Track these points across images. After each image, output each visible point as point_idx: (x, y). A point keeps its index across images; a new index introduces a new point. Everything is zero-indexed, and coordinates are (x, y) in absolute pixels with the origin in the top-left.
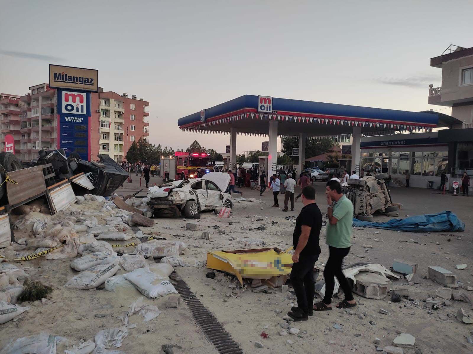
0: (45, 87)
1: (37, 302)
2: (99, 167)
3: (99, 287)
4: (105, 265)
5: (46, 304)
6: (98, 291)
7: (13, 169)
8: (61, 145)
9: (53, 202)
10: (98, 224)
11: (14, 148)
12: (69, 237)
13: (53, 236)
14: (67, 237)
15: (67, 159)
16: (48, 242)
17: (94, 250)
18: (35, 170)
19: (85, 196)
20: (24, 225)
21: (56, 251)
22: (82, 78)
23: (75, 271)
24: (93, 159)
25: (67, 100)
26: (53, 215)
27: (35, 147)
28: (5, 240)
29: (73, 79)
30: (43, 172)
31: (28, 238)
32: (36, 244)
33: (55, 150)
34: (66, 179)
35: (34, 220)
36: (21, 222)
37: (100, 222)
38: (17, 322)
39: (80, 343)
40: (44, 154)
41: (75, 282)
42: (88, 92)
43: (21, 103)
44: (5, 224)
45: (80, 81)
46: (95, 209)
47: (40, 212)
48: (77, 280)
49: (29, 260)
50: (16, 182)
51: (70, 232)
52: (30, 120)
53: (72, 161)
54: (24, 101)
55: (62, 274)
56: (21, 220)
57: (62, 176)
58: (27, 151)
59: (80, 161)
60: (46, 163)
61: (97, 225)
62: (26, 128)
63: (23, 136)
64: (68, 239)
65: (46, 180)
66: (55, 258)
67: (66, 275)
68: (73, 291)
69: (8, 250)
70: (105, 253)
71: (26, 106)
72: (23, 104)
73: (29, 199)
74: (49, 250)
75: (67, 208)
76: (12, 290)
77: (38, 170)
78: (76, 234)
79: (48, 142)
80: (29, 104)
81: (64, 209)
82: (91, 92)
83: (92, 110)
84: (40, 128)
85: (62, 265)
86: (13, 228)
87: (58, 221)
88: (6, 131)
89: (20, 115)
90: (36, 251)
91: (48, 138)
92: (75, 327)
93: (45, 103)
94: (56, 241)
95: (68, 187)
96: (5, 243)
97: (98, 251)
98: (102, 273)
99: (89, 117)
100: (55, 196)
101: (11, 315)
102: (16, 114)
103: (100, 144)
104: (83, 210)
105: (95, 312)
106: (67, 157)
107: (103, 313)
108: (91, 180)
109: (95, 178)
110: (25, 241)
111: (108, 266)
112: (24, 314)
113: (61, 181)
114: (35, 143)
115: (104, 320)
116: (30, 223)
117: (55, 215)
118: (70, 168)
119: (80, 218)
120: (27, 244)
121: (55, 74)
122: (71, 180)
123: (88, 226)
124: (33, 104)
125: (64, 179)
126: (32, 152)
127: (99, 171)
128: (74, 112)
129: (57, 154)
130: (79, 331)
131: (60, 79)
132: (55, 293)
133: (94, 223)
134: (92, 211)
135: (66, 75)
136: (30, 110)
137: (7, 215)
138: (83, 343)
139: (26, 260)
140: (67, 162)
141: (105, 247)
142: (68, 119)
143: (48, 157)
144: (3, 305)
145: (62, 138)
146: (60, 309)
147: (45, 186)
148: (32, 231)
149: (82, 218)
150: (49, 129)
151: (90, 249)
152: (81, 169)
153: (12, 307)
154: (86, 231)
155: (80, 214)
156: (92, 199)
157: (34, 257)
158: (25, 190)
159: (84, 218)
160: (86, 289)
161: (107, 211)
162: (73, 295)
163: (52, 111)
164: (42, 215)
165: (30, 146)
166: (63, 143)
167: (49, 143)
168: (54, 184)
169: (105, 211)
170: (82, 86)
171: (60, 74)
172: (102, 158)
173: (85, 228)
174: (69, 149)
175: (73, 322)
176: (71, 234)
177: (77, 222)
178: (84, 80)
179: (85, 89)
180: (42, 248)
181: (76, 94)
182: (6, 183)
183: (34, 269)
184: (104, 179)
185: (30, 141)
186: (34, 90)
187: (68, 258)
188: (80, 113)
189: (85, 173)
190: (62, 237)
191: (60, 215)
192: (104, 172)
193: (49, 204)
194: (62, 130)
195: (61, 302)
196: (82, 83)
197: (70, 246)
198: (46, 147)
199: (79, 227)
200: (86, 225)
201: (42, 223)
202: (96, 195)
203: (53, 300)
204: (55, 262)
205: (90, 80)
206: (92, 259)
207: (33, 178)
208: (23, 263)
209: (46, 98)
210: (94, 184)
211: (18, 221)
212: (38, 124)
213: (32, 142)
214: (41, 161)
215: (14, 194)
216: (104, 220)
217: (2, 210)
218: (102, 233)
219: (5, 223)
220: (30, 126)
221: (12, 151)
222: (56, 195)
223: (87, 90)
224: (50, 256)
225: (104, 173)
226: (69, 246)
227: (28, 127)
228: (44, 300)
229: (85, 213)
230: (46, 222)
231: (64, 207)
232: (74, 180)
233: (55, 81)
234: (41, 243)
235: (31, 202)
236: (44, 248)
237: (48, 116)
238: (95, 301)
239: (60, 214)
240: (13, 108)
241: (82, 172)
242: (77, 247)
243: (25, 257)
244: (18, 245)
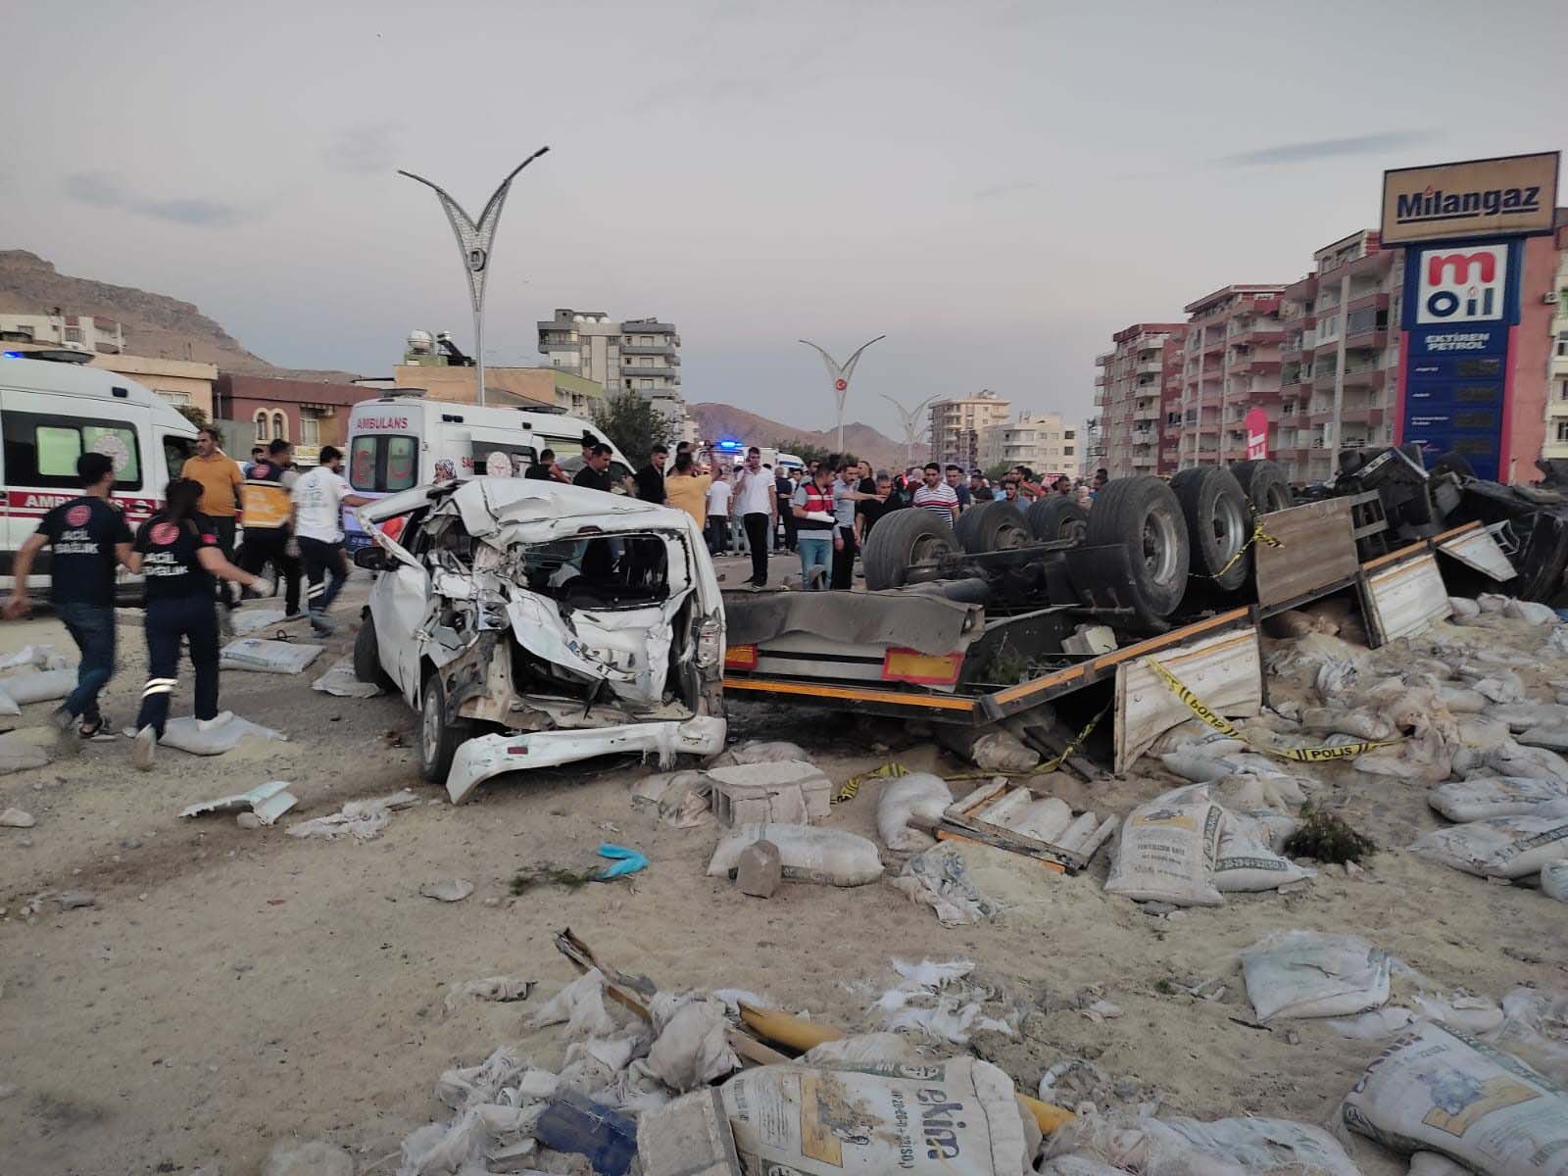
0: (1364, 245)
1: (1333, 867)
2: (1538, 504)
3: (1522, 881)
4: (1544, 820)
5: (1356, 879)
6: (1518, 891)
7: (1272, 505)
8: (1408, 433)
9: (1377, 610)
10: (1526, 697)
11: (1267, 447)
12: (1424, 716)
13: (1377, 708)
14: (1420, 715)
15: (1426, 475)
16: (1362, 721)
17: (1508, 770)
18: (1329, 510)
19: (1480, 599)
20: (1294, 667)
21: (1384, 750)
22: (1498, 193)
23: (1442, 818)
24: (1519, 475)
25: (1435, 279)
26: (1375, 648)
27: (1321, 440)
28: (1248, 698)
29: (1460, 205)
30: (1351, 518)
31: (1304, 705)
32: (1326, 722)
33: (1390, 449)
34: (1421, 540)
35: (1320, 657)
36: (1286, 656)
37: (1532, 690)
38: (1287, 898)
39: (1457, 995)
40: (1355, 461)
41: (1442, 843)
42: (1514, 240)
43: (1289, 307)
44: (1249, 654)
45: (1486, 206)
46: (1514, 645)
47: (1337, 634)
48: (1448, 839)
49: (1307, 761)
50: (1278, 544)
51: (1428, 703)
52: (1309, 356)
53: (1443, 482)
54: (1294, 300)
55: (1404, 818)
56: (1284, 652)
57: (1407, 530)
58: (1295, 455)
59: (1471, 482)
60: (1360, 489)
61: (1521, 699)
62: (1297, 382)
63: (1287, 408)
64: (1423, 724)
65: (1359, 542)
66: (1381, 770)
67: (1414, 821)
68: (1434, 867)
69: (1254, 726)
70: (1546, 786)
71: (1302, 315)
72: (1292, 307)
73: (1310, 593)
74: (1364, 746)
75: (1418, 633)
76: (1271, 818)
77: (1339, 512)
78: (1447, 712)
79: (1361, 425)
80: (1310, 307)
81: (1411, 636)
82: (1524, 236)
83: (1525, 296)
84: (1340, 378)
85: (1403, 795)
86: (1268, 672)
87: (1392, 667)
88: (1240, 398)
89: (1281, 345)
90: (1327, 742)
91: (1362, 409)
92: (1439, 956)
93: (1358, 297)
94: (1387, 724)
95: (1425, 568)
96: (1246, 706)
97: (1523, 774)
98: (1535, 842)
99: (1512, 328)
100: (1384, 592)
101: (1274, 877)
102: (1270, 342)
103: (1548, 418)
104: (1473, 643)
105: (1503, 942)
106: (1426, 469)
107: (1531, 950)
108: (1505, 549)
109: (1523, 539)
110: (1297, 711)
111: (1555, 824)
112: (1303, 883)
113: (1405, 546)
114: (1321, 427)
115: (1534, 968)
116: (1310, 662)
117: (1382, 650)
118: (1435, 505)
119: (1463, 667)
120: (1300, 721)
121: (1403, 198)
122: (1438, 544)
123: (1487, 697)
124: (1323, 304)
125: (1413, 542)
126: (1310, 457)
127: (1536, 519)
128: (1460, 315)
129: (1395, 461)
130: (1453, 970)
131: (1418, 214)
132: (1381, 859)
133: (1509, 688)
134: (1505, 650)
135: (1438, 195)
136: (1311, 325)
137: (1254, 630)
138: (1463, 996)
139: (1300, 761)
140: (1426, 486)
141: (1548, 769)
142: (1435, 342)
143: (1369, 469)
144: (1254, 846)
145: (1410, 408)
146: (1395, 902)
147: (1356, 559)
148: (1315, 685)
149: (1468, 669)
150: (1368, 379)
151: (1493, 762)
152: (1473, 509)
153: (1272, 856)
154: (1481, 713)
155: (1461, 655)
156: (1507, 613)
157: (1320, 757)
158: (1300, 566)
159: (1475, 670)
160: (1478, 874)
161: (1561, 658)
162: (1436, 878)
163: (1382, 318)
164: (1343, 644)
165: (1304, 439)
166: (1415, 423)
167: (1366, 426)
168: (1380, 554)
169: (1552, 656)
170: (1495, 220)
171: (1417, 197)
172: (1551, 470)
173: (1479, 703)
174: (1433, 443)
175: (1433, 943)
176: (1431, 709)
177: (1451, 678)
178: (1503, 198)
179: (1503, 231)
180: (1344, 737)
181: (1467, 252)
182: (1254, 544)
183: (1321, 787)
184: (1555, 546)
185: (1305, 423)
186: (1327, 258)
187: (1422, 778)
188: (1479, 316)
189: (1486, 523)
190: (1402, 714)
191: (1398, 652)
192: (1560, 519)
193: (1364, 614)
194: (1412, 382)
195: (1398, 885)
196: (1495, 212)
197: (1428, 745)
198: (1353, 439)
199: (1456, 696)
200: (1481, 693)
201: (1345, 667)
202: (1523, 600)
203: (1376, 874)
204: (1381, 782)
205: (1524, 195)
206: (1500, 795)
207: (1325, 533)
208: (1291, 764)
209: (1363, 279)
210: (1516, 561)
211: (1277, 653)
212: (1333, 367)
213: (1312, 427)
214: (1347, 483)
215: (1272, 575)
216: (1548, 685)
217: (1243, 617)
218: (1538, 725)
219: (1248, 651)
220: (1309, 375)
221: (1262, 456)
222: (1387, 590)
223: (1509, 231)
224: (1366, 763)
225: (1558, 526)
226: (1426, 745)
227: (1303, 378)
228: (1351, 866)
229: (1481, 655)
230: (1356, 665)
231: (1409, 629)
232: (1446, 545)
233: (1400, 222)
234: (1341, 722)
235: (1312, 605)
236: (1350, 738)
237: (1368, 338)
238: (1507, 912)
239: (1396, 648)
240: (1262, 326)
241: (1474, 520)
242: (1448, 751)
243: (1298, 751)
244: (1276, 716)
